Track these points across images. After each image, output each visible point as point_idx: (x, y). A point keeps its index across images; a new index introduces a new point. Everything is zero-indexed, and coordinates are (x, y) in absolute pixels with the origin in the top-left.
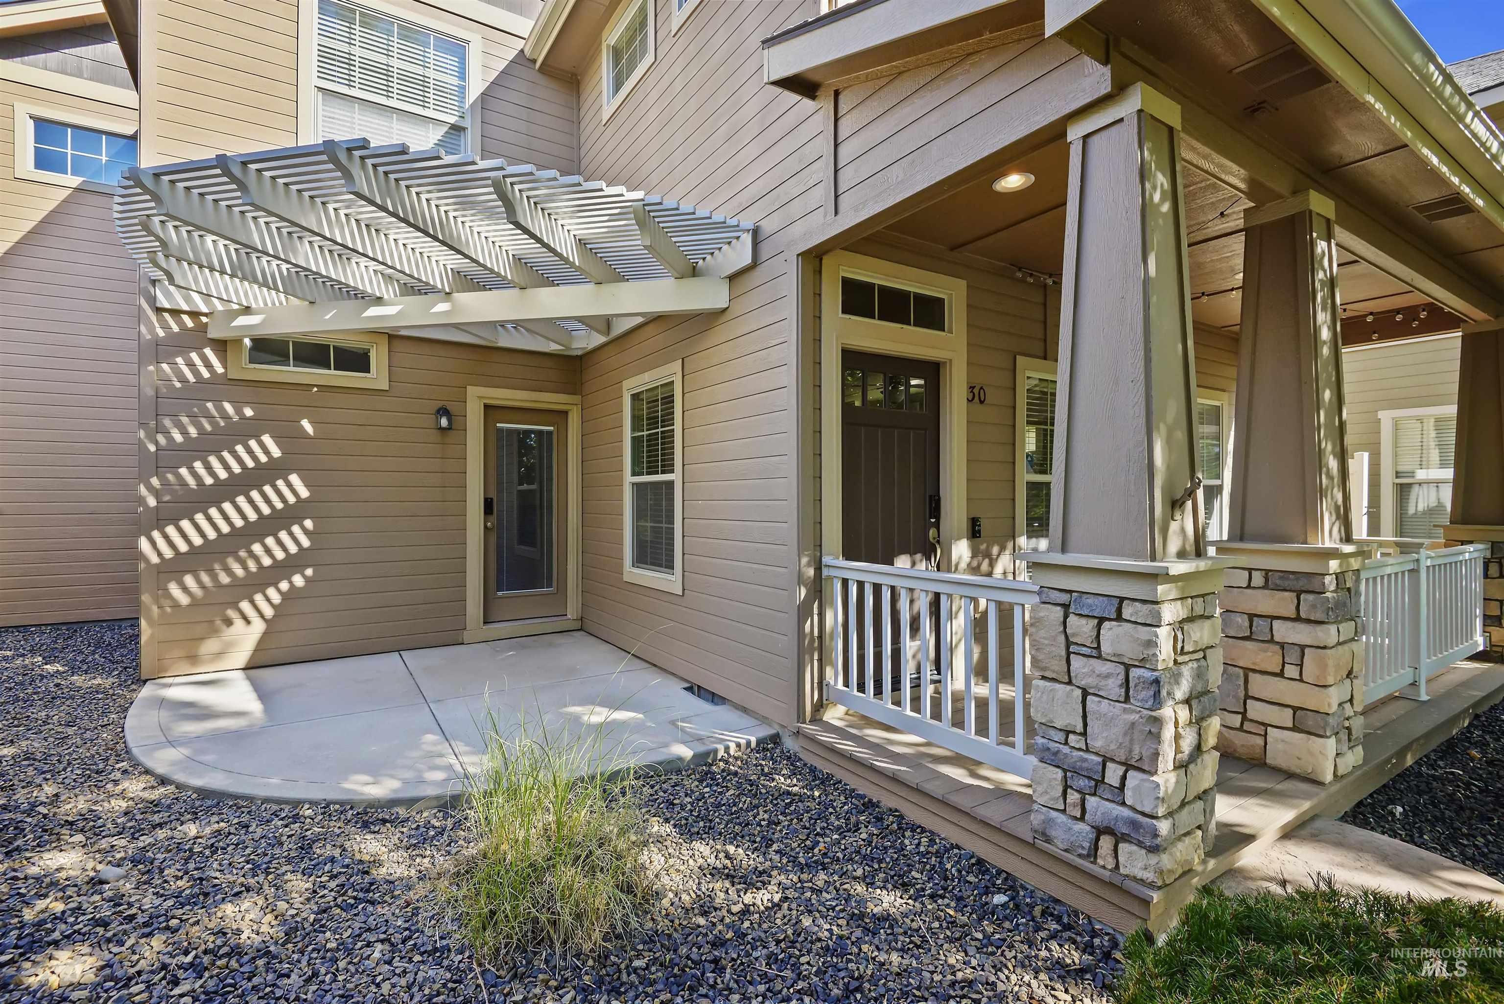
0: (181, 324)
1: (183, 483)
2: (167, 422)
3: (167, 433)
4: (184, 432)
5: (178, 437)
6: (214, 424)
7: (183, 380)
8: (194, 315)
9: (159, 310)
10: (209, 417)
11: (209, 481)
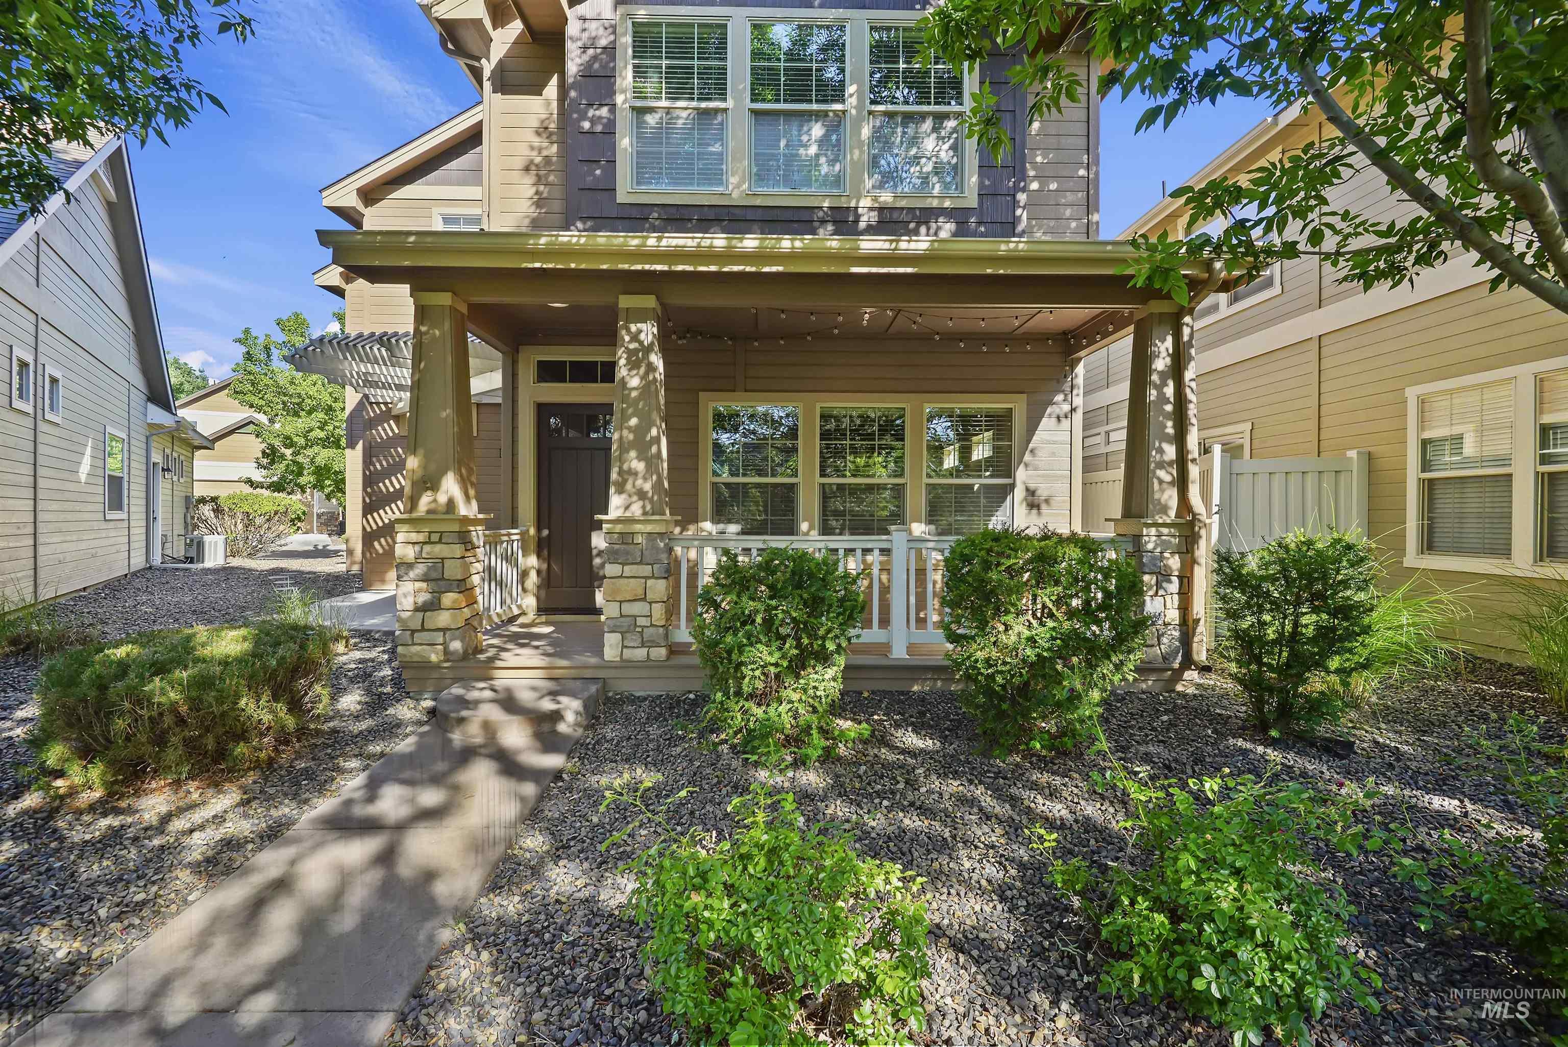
0: (380, 409)
1: (381, 491)
2: (374, 459)
3: (374, 466)
4: (381, 465)
5: (378, 467)
6: (394, 460)
7: (381, 438)
8: (386, 404)
9: (371, 404)
10: (392, 456)
11: (391, 490)
